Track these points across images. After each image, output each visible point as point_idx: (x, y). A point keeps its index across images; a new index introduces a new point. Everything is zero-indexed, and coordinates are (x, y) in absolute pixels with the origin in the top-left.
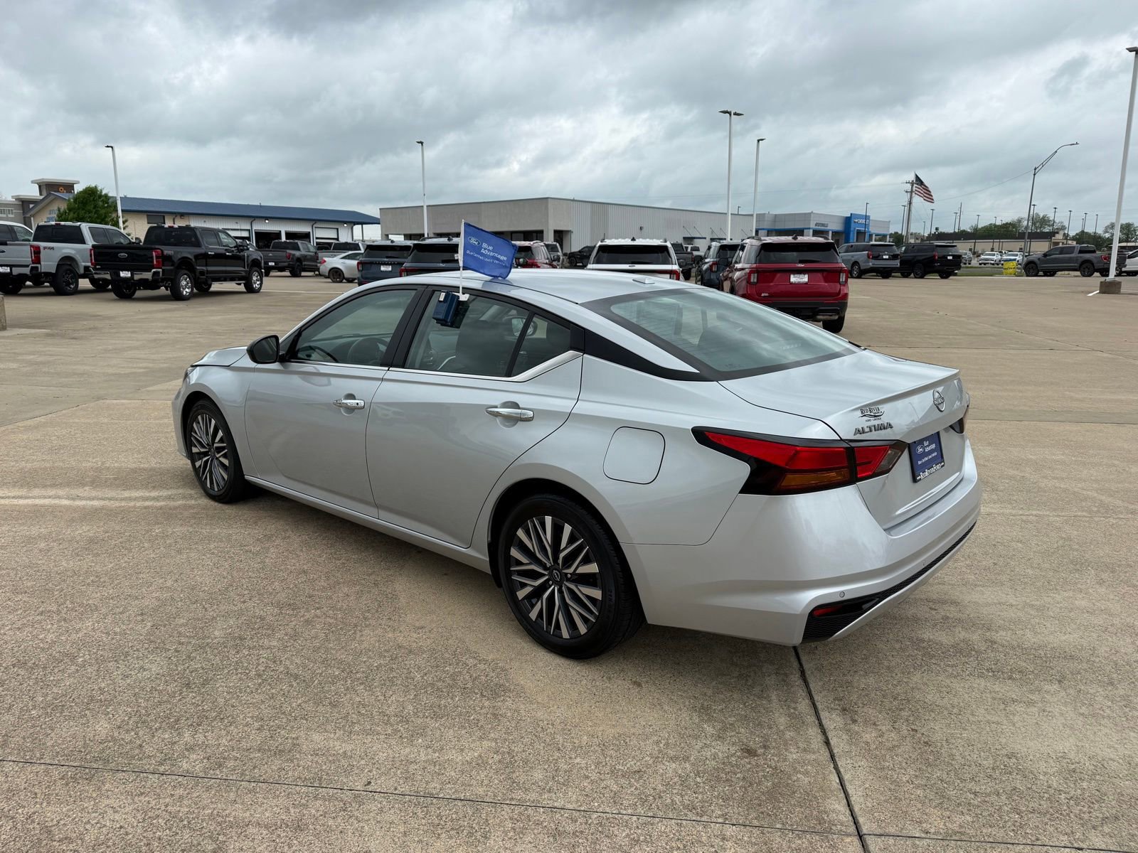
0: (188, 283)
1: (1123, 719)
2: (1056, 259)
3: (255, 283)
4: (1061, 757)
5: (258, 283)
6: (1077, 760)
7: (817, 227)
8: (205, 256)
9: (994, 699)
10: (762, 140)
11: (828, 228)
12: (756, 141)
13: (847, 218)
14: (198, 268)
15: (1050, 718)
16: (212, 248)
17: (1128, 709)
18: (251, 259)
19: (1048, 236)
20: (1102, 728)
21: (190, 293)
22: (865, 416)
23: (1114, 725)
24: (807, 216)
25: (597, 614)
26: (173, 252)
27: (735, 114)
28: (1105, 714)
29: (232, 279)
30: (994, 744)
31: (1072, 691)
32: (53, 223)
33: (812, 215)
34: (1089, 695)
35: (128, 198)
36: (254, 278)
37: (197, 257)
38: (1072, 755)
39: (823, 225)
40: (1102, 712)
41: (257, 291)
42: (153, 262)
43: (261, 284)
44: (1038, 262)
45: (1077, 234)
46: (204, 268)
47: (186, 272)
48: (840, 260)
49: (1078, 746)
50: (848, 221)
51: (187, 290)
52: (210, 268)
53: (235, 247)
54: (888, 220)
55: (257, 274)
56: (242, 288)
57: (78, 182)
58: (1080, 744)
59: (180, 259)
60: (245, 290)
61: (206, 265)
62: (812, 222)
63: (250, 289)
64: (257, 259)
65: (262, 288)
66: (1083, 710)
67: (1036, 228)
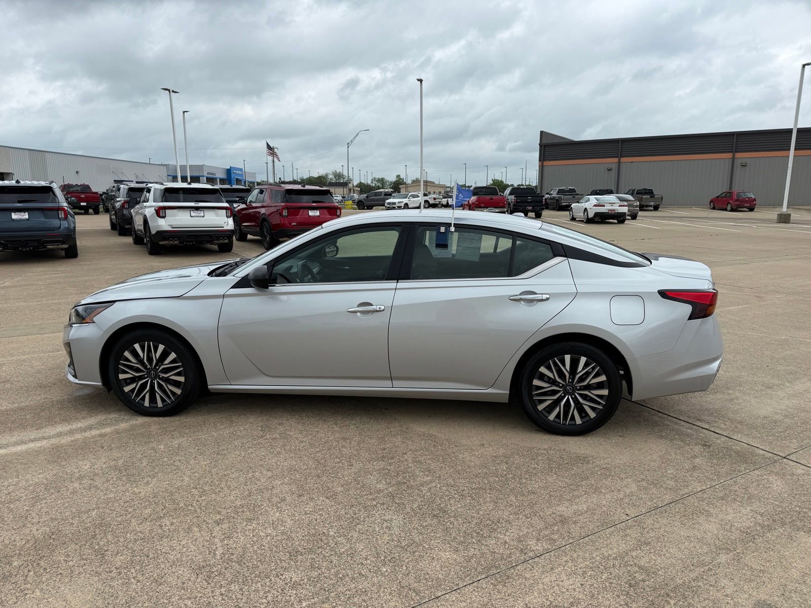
2: (373, 199)
7: (208, 175)
10: (187, 112)
11: (216, 176)
12: (182, 113)
13: (228, 170)
19: (345, 185)
24: (201, 167)
25: (604, 403)
27: (173, 91)
33: (204, 167)
39: (213, 174)
44: (363, 200)
45: (358, 184)
48: (335, 201)
50: (229, 171)
54: (254, 172)
62: (204, 172)
67: (336, 179)
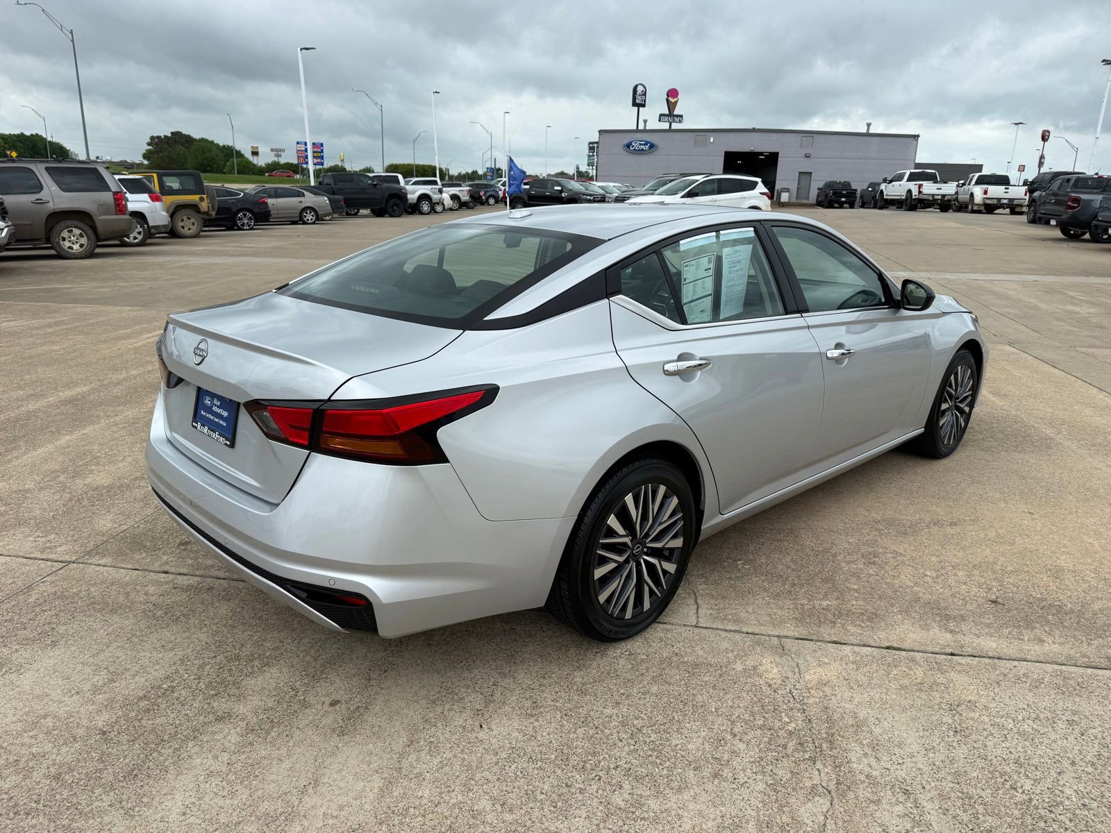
1: (6, 744)
4: (20, 670)
6: (6, 676)
9: (127, 670)
15: (65, 691)
17: (11, 760)
20: (14, 719)
23: (7, 731)
28: (26, 735)
30: (75, 641)
31: (80, 732)
34: (61, 742)
38: (13, 677)
40: (31, 734)
49: (17, 687)
58: (18, 690)
66: (49, 722)
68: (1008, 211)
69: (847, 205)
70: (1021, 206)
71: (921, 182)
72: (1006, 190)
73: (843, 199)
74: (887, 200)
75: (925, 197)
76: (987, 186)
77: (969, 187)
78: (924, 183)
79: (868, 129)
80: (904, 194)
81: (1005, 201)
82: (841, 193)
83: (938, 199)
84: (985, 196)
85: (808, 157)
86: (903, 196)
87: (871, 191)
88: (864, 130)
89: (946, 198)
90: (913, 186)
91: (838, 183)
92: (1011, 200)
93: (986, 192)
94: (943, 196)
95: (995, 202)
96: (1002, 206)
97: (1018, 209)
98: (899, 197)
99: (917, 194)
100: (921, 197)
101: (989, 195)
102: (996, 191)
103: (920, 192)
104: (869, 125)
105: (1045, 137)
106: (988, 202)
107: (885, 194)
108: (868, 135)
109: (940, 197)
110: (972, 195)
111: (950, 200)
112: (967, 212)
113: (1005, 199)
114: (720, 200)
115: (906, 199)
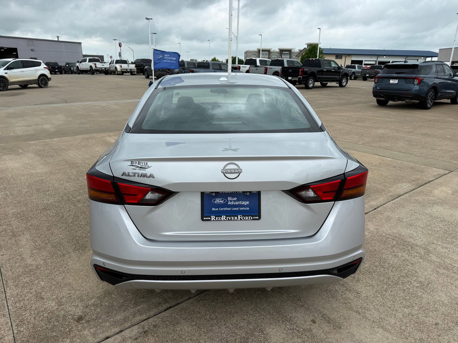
0: (312, 82)
3: (344, 83)
5: (345, 83)
8: (322, 71)
14: (318, 76)
16: (325, 68)
18: (344, 72)
21: (312, 86)
22: (133, 166)
26: (308, 70)
29: (333, 81)
32: (276, 59)
35: (331, 49)
36: (344, 81)
37: (318, 72)
41: (344, 86)
42: (299, 73)
43: (346, 84)
46: (321, 76)
47: (312, 77)
51: (311, 85)
52: (323, 76)
53: (337, 68)
55: (345, 79)
56: (338, 85)
57: (320, 43)
59: (310, 72)
60: (339, 86)
61: (322, 75)
63: (341, 86)
64: (347, 73)
65: (347, 85)
68: (130, 74)
69: (59, 73)
70: (134, 72)
71: (95, 63)
72: (128, 66)
73: (57, 70)
74: (81, 70)
75: (98, 69)
76: (121, 64)
77: (113, 65)
78: (97, 63)
79: (58, 39)
80: (89, 67)
81: (129, 70)
82: (55, 67)
83: (104, 70)
84: (121, 68)
85: (33, 51)
86: (88, 68)
87: (67, 66)
88: (56, 39)
89: (107, 69)
90: (91, 64)
91: (52, 63)
92: (131, 70)
93: (121, 67)
94: (105, 68)
95: (125, 70)
96: (128, 72)
97: (133, 73)
98: (87, 69)
99: (95, 67)
100: (97, 69)
101: (123, 68)
102: (125, 66)
103: (96, 67)
104: (58, 37)
105: (120, 45)
106: (123, 70)
107: (79, 67)
108: (58, 41)
109: (104, 69)
110: (116, 68)
111: (108, 70)
112: (115, 74)
113: (128, 69)
114: (25, 71)
115: (90, 70)
